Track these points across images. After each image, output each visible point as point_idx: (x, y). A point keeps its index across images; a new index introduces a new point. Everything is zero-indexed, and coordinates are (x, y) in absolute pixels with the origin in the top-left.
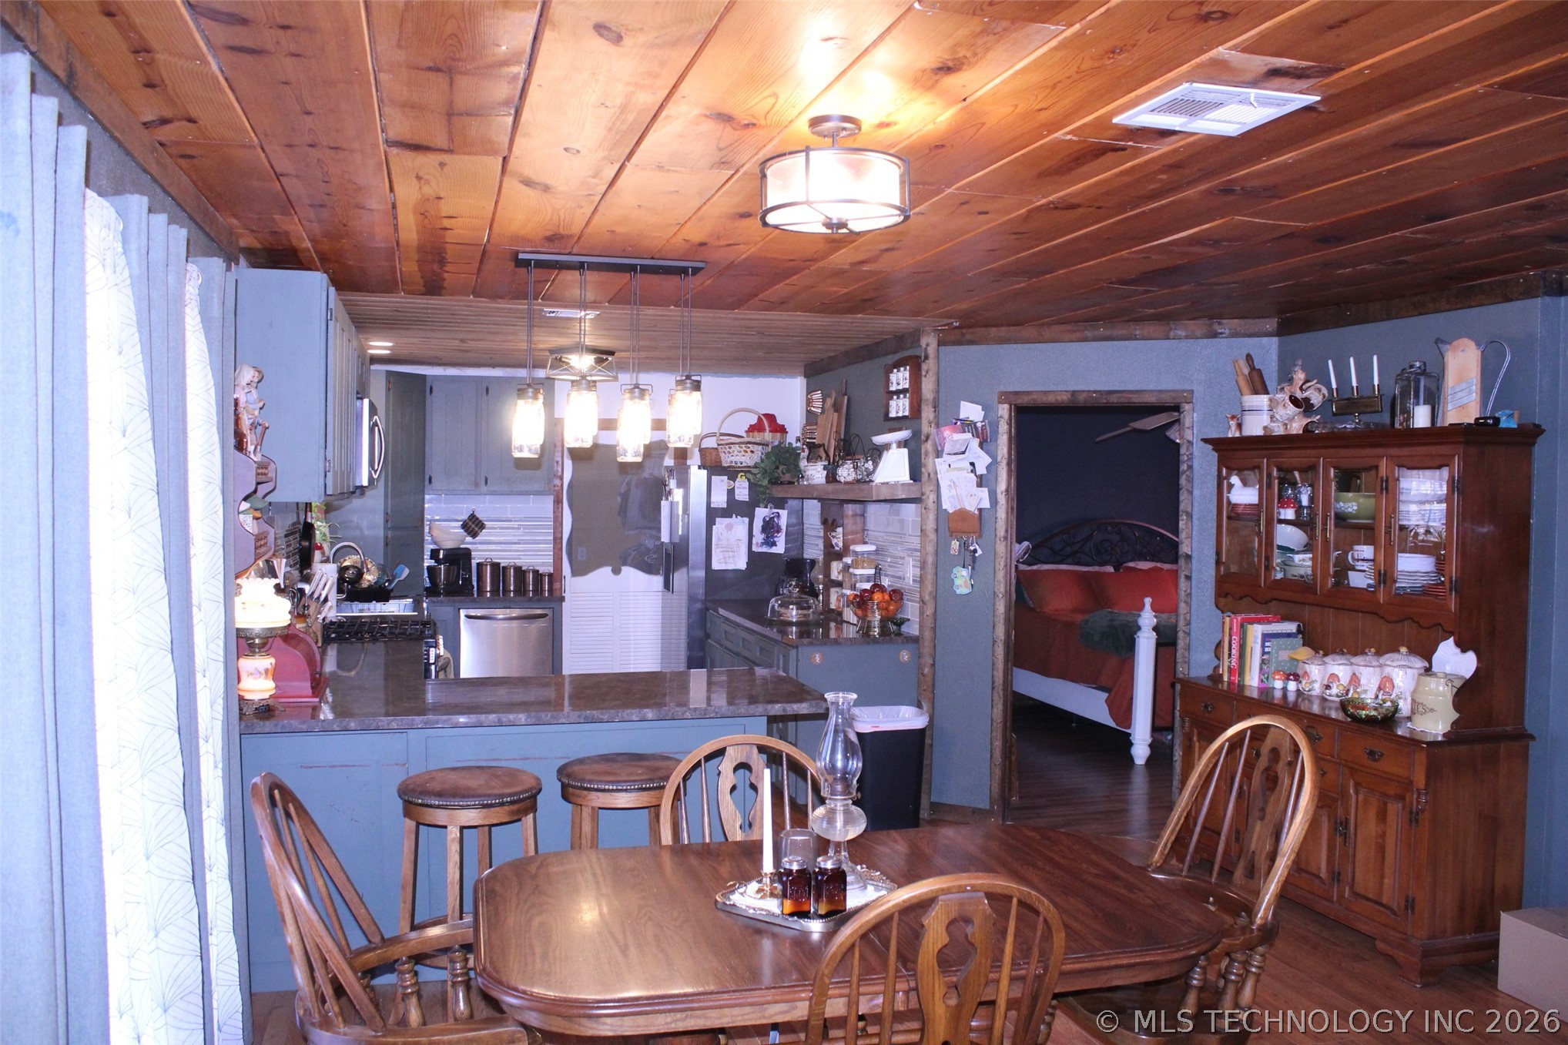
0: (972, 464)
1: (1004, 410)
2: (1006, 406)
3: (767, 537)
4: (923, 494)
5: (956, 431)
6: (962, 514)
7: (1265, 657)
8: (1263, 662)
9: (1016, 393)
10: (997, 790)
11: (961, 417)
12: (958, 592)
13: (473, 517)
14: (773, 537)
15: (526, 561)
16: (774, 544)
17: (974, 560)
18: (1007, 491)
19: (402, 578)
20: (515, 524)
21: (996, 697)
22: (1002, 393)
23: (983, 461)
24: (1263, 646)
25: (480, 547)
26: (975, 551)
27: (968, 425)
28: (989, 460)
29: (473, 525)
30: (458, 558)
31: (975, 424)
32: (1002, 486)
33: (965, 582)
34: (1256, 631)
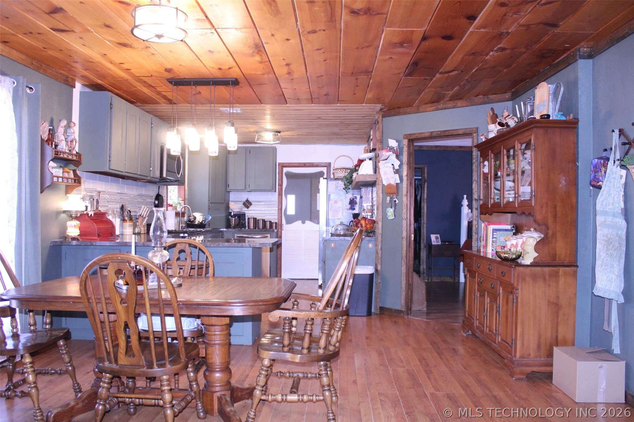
0: (393, 165)
1: (405, 142)
2: (407, 140)
3: (352, 206)
4: (377, 179)
5: (387, 152)
6: (390, 186)
7: (494, 239)
8: (493, 241)
9: (410, 135)
10: (404, 302)
11: (390, 146)
12: (389, 218)
13: (247, 201)
14: (354, 206)
15: (267, 218)
16: (354, 209)
17: (396, 205)
18: (407, 175)
19: (209, 220)
20: (263, 203)
21: (403, 263)
22: (405, 135)
23: (397, 163)
24: (493, 235)
25: (250, 212)
26: (395, 201)
27: (391, 149)
28: (399, 163)
29: (247, 204)
30: (241, 216)
31: (394, 148)
32: (405, 173)
33: (392, 214)
34: (491, 228)
